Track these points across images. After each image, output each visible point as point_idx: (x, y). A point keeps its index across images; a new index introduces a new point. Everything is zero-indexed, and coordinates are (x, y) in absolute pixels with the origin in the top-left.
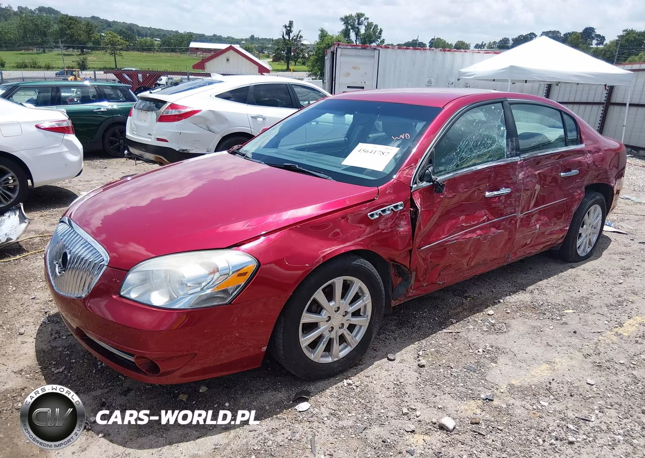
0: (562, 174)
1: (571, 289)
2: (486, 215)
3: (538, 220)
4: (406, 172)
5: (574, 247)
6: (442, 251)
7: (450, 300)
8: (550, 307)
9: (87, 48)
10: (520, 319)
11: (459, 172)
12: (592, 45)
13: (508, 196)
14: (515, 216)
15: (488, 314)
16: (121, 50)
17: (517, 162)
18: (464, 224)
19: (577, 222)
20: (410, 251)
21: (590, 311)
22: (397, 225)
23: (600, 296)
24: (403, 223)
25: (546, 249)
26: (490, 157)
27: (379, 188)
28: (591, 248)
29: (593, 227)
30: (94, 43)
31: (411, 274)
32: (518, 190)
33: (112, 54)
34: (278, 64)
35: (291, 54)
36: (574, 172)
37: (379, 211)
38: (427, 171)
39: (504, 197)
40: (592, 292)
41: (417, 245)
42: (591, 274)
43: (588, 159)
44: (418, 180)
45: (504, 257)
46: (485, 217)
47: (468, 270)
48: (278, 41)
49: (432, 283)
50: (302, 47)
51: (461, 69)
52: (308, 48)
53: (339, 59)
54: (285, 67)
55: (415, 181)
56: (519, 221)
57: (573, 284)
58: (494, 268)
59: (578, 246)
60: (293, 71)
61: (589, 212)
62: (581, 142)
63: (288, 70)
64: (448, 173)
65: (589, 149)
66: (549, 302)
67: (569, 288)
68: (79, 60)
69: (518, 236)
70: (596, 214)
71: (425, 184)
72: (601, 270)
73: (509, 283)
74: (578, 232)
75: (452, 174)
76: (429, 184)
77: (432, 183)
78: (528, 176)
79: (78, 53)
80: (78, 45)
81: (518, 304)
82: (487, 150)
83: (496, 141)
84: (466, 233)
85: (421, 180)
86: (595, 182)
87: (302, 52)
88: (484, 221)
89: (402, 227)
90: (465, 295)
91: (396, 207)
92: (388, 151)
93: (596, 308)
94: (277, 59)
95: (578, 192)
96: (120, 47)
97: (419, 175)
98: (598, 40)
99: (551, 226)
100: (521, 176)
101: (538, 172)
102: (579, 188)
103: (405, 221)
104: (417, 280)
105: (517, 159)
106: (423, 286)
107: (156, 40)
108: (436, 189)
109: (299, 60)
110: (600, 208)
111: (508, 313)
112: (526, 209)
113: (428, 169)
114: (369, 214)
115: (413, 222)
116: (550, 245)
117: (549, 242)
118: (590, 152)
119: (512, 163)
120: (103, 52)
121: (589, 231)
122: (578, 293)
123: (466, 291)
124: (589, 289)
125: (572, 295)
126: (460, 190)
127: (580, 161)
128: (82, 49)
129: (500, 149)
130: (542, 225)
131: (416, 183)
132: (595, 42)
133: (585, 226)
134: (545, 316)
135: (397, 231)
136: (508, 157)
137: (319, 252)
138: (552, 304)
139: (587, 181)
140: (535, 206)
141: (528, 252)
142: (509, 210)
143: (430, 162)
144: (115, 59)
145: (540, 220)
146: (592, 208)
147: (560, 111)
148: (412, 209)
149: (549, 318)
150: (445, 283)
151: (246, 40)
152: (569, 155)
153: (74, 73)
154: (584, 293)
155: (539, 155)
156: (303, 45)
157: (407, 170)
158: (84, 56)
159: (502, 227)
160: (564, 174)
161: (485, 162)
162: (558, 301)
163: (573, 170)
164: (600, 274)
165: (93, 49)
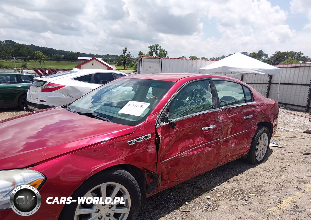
0: (244, 117)
1: (254, 181)
2: (203, 140)
3: (232, 142)
4: (153, 117)
5: (254, 157)
6: (177, 162)
7: (187, 190)
8: (242, 192)
9: (28, 59)
10: (225, 201)
11: (185, 117)
12: (262, 58)
13: (214, 129)
14: (219, 140)
15: (207, 198)
16: (44, 60)
17: (218, 111)
18: (190, 146)
19: (254, 143)
20: (157, 163)
21: (264, 194)
22: (147, 148)
23: (269, 185)
24: (151, 146)
25: (239, 157)
26: (204, 108)
27: (136, 126)
28: (263, 156)
29: (264, 145)
30: (31, 56)
31: (159, 177)
32: (220, 126)
33: (39, 62)
34: (120, 67)
35: (126, 62)
36: (251, 116)
37: (135, 140)
38: (166, 116)
39: (212, 130)
40: (265, 182)
41: (161, 159)
42: (264, 171)
43: (258, 109)
44: (160, 121)
45: (215, 163)
46: (202, 141)
47: (194, 172)
48: (120, 57)
49: (172, 181)
50: (131, 59)
51: (201, 68)
52: (134, 59)
53: (143, 63)
54: (123, 68)
55: (158, 122)
56: (222, 143)
57: (254, 177)
58: (210, 169)
59: (256, 155)
60: (127, 70)
61: (261, 137)
62: (254, 101)
63: (124, 69)
64: (179, 117)
65: (258, 104)
66: (241, 189)
67: (253, 180)
68: (23, 64)
69: (222, 151)
70: (265, 138)
71: (164, 124)
72: (270, 169)
73: (220, 177)
74: (256, 148)
75: (181, 118)
76: (167, 123)
77: (169, 123)
78: (225, 119)
79: (23, 61)
80: (23, 58)
81: (224, 190)
82: (201, 105)
83: (206, 100)
84: (191, 151)
85: (162, 121)
86: (263, 121)
87: (131, 61)
88: (202, 144)
89: (150, 149)
90: (195, 186)
91: (146, 137)
92: (144, 105)
93: (267, 192)
94: (119, 65)
95: (253, 127)
96: (43, 58)
97: (161, 118)
98: (265, 56)
99: (240, 145)
100: (221, 118)
101: (231, 116)
102: (255, 124)
103: (153, 145)
104: (163, 180)
105: (218, 109)
106: (167, 183)
107: (62, 56)
108: (171, 126)
109: (129, 65)
110: (267, 135)
111: (218, 197)
112: (225, 136)
113: (166, 115)
114: (128, 142)
115: (157, 145)
116: (241, 155)
117: (240, 154)
118: (258, 105)
119: (215, 111)
120: (35, 61)
121: (262, 147)
122: (257, 183)
123: (196, 183)
124: (263, 180)
125: (254, 184)
126: (187, 127)
127: (253, 111)
128: (25, 59)
129: (209, 104)
130: (235, 145)
131: (159, 123)
132: (264, 57)
133: (259, 145)
134: (239, 198)
135: (147, 151)
136: (213, 108)
137: (92, 168)
138: (243, 190)
139: (259, 120)
140: (231, 134)
141: (229, 160)
142: (216, 137)
143: (168, 111)
144: (41, 64)
145: (234, 142)
146: (262, 135)
147: (241, 85)
148: (156, 138)
149: (241, 200)
150: (180, 180)
151: (105, 56)
152: (248, 107)
153: (19, 70)
154: (261, 183)
155: (231, 107)
156: (131, 58)
157: (154, 116)
158: (26, 63)
159: (212, 146)
160: (246, 117)
161: (201, 111)
162: (247, 189)
163: (250, 115)
164: (269, 171)
165: (30, 59)
